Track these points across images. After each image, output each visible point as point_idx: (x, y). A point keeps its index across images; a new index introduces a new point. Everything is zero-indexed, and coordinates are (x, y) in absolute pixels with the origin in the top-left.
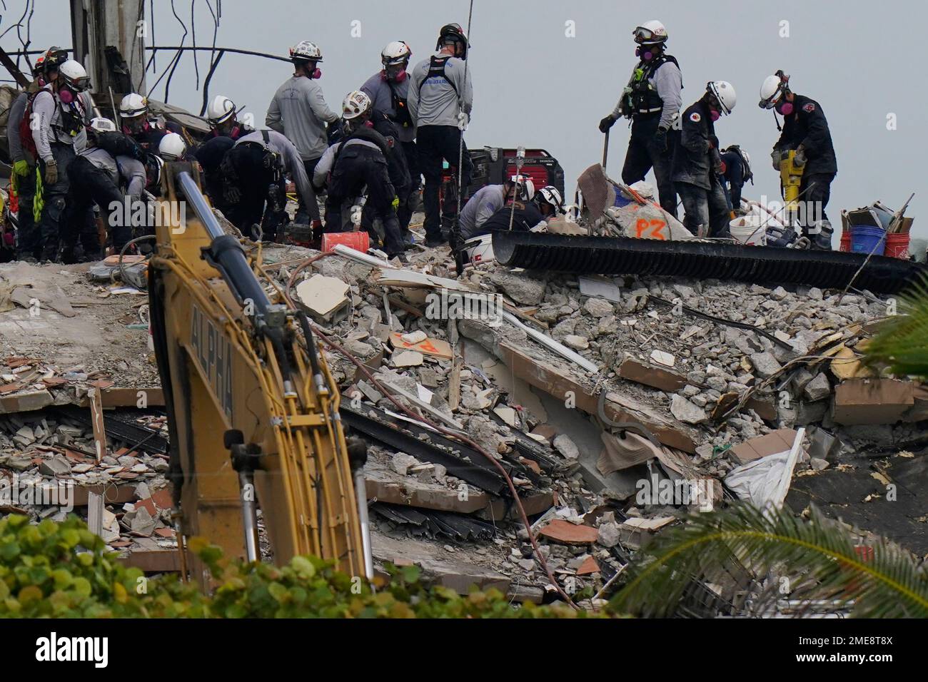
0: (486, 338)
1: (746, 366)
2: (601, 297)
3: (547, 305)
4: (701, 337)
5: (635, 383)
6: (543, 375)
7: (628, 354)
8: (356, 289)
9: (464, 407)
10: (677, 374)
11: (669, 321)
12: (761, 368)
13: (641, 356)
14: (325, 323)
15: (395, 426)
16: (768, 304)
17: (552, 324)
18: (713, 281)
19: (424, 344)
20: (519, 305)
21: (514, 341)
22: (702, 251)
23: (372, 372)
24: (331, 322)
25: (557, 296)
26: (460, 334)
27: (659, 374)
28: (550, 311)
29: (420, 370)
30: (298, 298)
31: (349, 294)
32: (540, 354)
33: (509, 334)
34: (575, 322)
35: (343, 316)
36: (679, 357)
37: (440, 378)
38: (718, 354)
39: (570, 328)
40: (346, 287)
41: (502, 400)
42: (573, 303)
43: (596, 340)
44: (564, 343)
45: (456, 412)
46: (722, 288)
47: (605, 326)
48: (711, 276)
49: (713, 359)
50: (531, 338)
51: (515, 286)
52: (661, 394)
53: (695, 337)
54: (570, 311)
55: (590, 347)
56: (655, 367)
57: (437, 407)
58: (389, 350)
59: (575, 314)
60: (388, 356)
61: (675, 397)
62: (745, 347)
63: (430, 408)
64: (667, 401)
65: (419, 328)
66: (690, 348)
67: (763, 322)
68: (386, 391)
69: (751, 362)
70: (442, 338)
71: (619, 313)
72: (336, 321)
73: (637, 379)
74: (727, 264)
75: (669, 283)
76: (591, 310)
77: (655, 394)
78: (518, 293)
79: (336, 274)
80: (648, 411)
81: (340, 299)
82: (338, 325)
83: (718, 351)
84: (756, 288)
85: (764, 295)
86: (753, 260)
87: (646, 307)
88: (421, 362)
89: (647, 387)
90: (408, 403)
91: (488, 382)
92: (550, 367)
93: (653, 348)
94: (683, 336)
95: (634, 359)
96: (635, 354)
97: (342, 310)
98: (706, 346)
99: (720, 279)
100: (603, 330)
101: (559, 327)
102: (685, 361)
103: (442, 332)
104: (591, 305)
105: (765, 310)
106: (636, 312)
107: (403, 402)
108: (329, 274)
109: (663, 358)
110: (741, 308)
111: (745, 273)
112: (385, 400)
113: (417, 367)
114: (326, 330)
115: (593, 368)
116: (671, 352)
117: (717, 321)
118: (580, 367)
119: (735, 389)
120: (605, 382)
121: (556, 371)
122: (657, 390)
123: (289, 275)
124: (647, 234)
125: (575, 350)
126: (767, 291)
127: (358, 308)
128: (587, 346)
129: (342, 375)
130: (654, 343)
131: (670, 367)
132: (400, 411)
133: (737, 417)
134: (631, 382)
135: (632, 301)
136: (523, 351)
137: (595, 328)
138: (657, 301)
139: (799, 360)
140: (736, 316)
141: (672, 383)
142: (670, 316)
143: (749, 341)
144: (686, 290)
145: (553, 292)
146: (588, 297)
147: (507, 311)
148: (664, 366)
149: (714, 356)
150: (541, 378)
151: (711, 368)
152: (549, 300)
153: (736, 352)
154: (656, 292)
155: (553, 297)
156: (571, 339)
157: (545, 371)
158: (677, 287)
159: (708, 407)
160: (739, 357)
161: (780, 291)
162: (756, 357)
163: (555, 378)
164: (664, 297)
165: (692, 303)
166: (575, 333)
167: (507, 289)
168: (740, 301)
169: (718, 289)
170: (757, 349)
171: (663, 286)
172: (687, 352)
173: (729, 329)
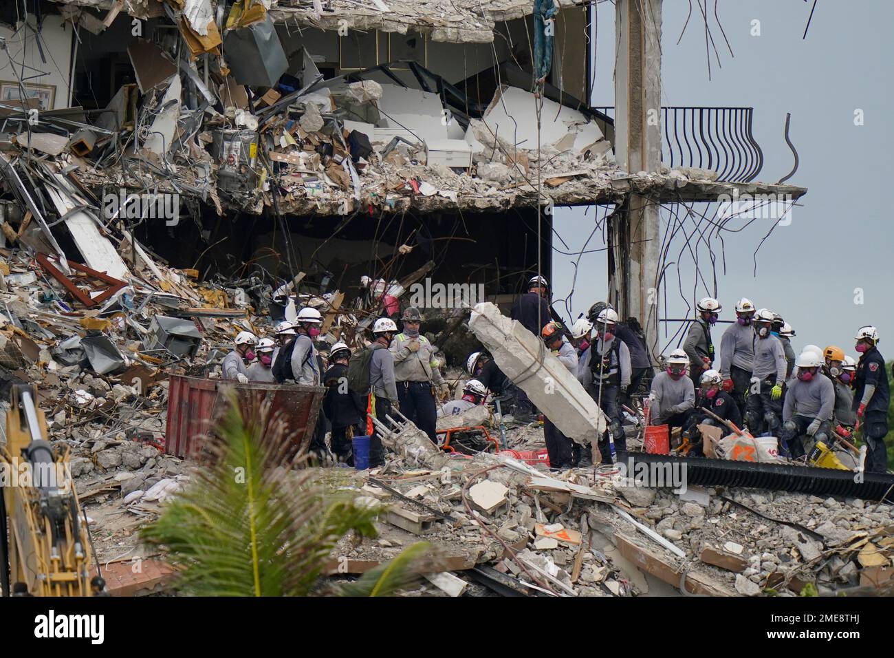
0: (607, 530)
1: (794, 554)
2: (695, 502)
3: (655, 507)
4: (765, 534)
5: (713, 566)
6: (643, 558)
7: (707, 544)
8: (515, 492)
9: (582, 580)
10: (742, 560)
11: (744, 521)
12: (805, 555)
13: (717, 546)
14: (487, 516)
15: (526, 592)
16: (819, 510)
17: (657, 521)
18: (782, 492)
19: (561, 533)
20: (633, 506)
21: (626, 533)
22: (776, 471)
23: (516, 553)
24: (493, 514)
25: (664, 501)
26: (589, 526)
27: (730, 560)
28: (656, 511)
29: (555, 552)
30: (470, 497)
31: (507, 495)
32: (644, 542)
33: (622, 527)
34: (673, 520)
35: (504, 511)
36: (747, 547)
37: (569, 558)
38: (775, 545)
39: (670, 525)
40: (506, 490)
41: (611, 576)
42: (674, 506)
43: (688, 533)
44: (664, 536)
45: (576, 583)
46: (788, 498)
47: (695, 523)
48: (779, 489)
49: (771, 549)
50: (639, 531)
51: (631, 492)
52: (731, 574)
53: (761, 533)
54: (671, 512)
55: (683, 538)
56: (727, 554)
57: (560, 580)
58: (532, 537)
59: (675, 514)
60: (532, 541)
61: (739, 576)
62: (796, 540)
63: (554, 580)
64: (734, 579)
65: (560, 522)
66: (755, 540)
67: (814, 523)
68: (524, 567)
69: (798, 551)
70: (577, 529)
71: (708, 513)
72: (497, 515)
73: (713, 562)
74: (791, 480)
75: (748, 493)
76: (686, 511)
77: (726, 574)
78: (632, 497)
79: (501, 480)
80: (718, 586)
81: (500, 498)
82: (499, 517)
83: (775, 543)
84: (813, 498)
85: (819, 504)
86: (811, 479)
87: (729, 511)
88: (556, 546)
89: (721, 569)
90: (539, 576)
91: (606, 562)
92: (649, 553)
93: (728, 540)
94: (753, 532)
95: (711, 548)
96: (713, 544)
97: (502, 506)
98: (767, 540)
99: (788, 491)
100: (693, 526)
101: (661, 523)
102: (750, 550)
103: (576, 525)
104: (687, 508)
105: (817, 514)
106: (721, 514)
107: (535, 575)
108: (495, 480)
109: (734, 548)
110: (799, 513)
111: (805, 487)
112: (523, 573)
113: (552, 550)
114: (487, 521)
115: (682, 554)
116: (741, 543)
117: (778, 523)
118: (673, 552)
119: (782, 570)
120: (690, 564)
121: (653, 555)
122: (728, 571)
123: (467, 479)
124: (742, 457)
125: (671, 541)
126: (822, 500)
127: (514, 505)
128: (680, 538)
129: (494, 554)
130: (729, 537)
131: (737, 555)
132: (533, 582)
133: (784, 592)
134: (710, 565)
135: (719, 505)
136: (631, 540)
137: (688, 525)
138: (738, 506)
139: (834, 550)
140: (794, 518)
141: (739, 566)
142: (745, 518)
143: (800, 536)
144: (759, 499)
145: (661, 497)
146: (685, 502)
147: (624, 510)
148: (733, 554)
149: (771, 546)
150: (642, 560)
151: (765, 555)
152: (657, 504)
153: (789, 544)
154: (738, 499)
155: (660, 501)
156: (670, 533)
157: (645, 555)
158: (753, 496)
159: (761, 583)
160: (790, 548)
161: (831, 501)
162: (802, 546)
163: (651, 561)
164: (743, 504)
165: (762, 508)
166: (673, 528)
167: (625, 494)
168: (800, 507)
169: (785, 499)
170: (804, 542)
171: (744, 495)
172: (753, 544)
173: (786, 527)
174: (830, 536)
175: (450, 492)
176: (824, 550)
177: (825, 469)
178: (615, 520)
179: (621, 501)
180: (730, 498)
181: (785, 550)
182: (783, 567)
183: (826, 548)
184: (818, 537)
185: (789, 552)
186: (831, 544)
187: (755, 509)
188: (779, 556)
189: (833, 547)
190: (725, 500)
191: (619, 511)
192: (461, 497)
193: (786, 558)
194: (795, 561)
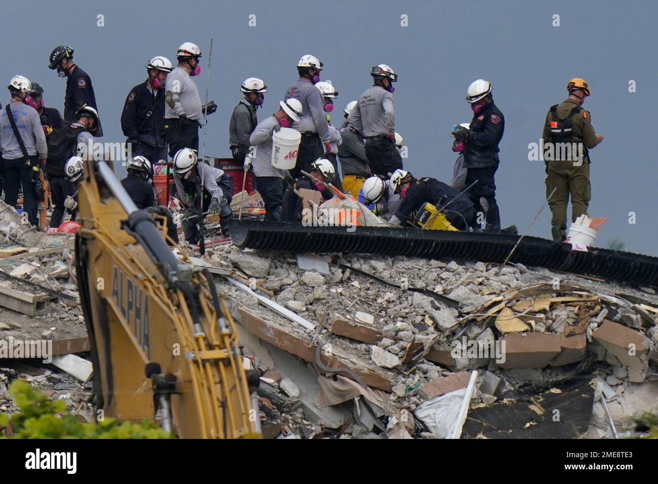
1: (429, 322)
2: (314, 271)
3: (272, 278)
4: (393, 301)
5: (344, 337)
6: (272, 332)
7: (337, 315)
10: (375, 330)
11: (368, 289)
12: (441, 323)
13: (348, 317)
16: (445, 275)
17: (276, 292)
18: (401, 257)
20: (250, 277)
21: (248, 306)
22: (391, 234)
25: (279, 270)
27: (363, 330)
28: (274, 282)
32: (269, 316)
33: (243, 300)
34: (294, 290)
36: (377, 317)
38: (406, 314)
39: (291, 296)
42: (293, 276)
43: (311, 304)
44: (287, 307)
46: (408, 263)
47: (319, 292)
48: (397, 254)
49: (403, 317)
50: (261, 304)
51: (248, 263)
52: (364, 346)
53: (388, 302)
54: (290, 282)
55: (307, 310)
56: (359, 325)
59: (295, 284)
61: (374, 348)
62: (429, 308)
64: (369, 351)
66: (385, 309)
67: (442, 289)
69: (432, 318)
71: (328, 283)
73: (345, 334)
74: (412, 244)
75: (366, 259)
76: (307, 281)
77: (359, 346)
78: (249, 268)
80: (354, 359)
83: (407, 311)
84: (434, 263)
85: (441, 268)
86: (432, 241)
87: (349, 278)
89: (352, 340)
92: (277, 326)
93: (357, 310)
94: (379, 301)
95: (342, 318)
96: (343, 315)
98: (397, 308)
99: (407, 256)
100: (317, 296)
101: (282, 295)
102: (382, 320)
104: (308, 277)
105: (442, 279)
106: (341, 282)
109: (365, 318)
110: (423, 278)
111: (426, 251)
115: (310, 326)
116: (371, 313)
118: (300, 325)
119: (420, 339)
120: (320, 337)
121: (282, 328)
122: (361, 342)
125: (296, 312)
126: (443, 265)
128: (304, 309)
130: (357, 306)
131: (370, 325)
133: (423, 363)
134: (340, 337)
135: (338, 273)
136: (256, 313)
137: (310, 295)
138: (357, 273)
139: (470, 316)
140: (420, 284)
141: (372, 337)
142: (369, 285)
143: (432, 302)
144: (379, 265)
145: (276, 268)
146: (304, 271)
147: (242, 282)
148: (366, 324)
149: (404, 315)
150: (270, 334)
151: (399, 324)
152: (274, 274)
153: (421, 311)
154: (356, 266)
155: (276, 271)
156: (292, 304)
157: (273, 328)
158: (373, 262)
159: (401, 354)
160: (424, 316)
161: (453, 265)
162: (436, 314)
163: (281, 334)
164: (363, 270)
165: (386, 275)
166: (295, 299)
167: (242, 265)
168: (422, 272)
169: (405, 264)
170: (438, 309)
171: (362, 261)
172: (383, 313)
173: (416, 294)
174: (464, 302)
175: (54, 269)
176: (459, 317)
177: (436, 231)
178: (233, 293)
179: (238, 273)
180: (349, 265)
181: (419, 318)
182: (420, 337)
183: (461, 315)
184: (452, 304)
185: (423, 320)
186: (466, 310)
187: (377, 275)
188: (414, 325)
189: (468, 313)
190: (344, 268)
191: (237, 283)
192: (69, 274)
193: (422, 327)
194: (432, 329)
